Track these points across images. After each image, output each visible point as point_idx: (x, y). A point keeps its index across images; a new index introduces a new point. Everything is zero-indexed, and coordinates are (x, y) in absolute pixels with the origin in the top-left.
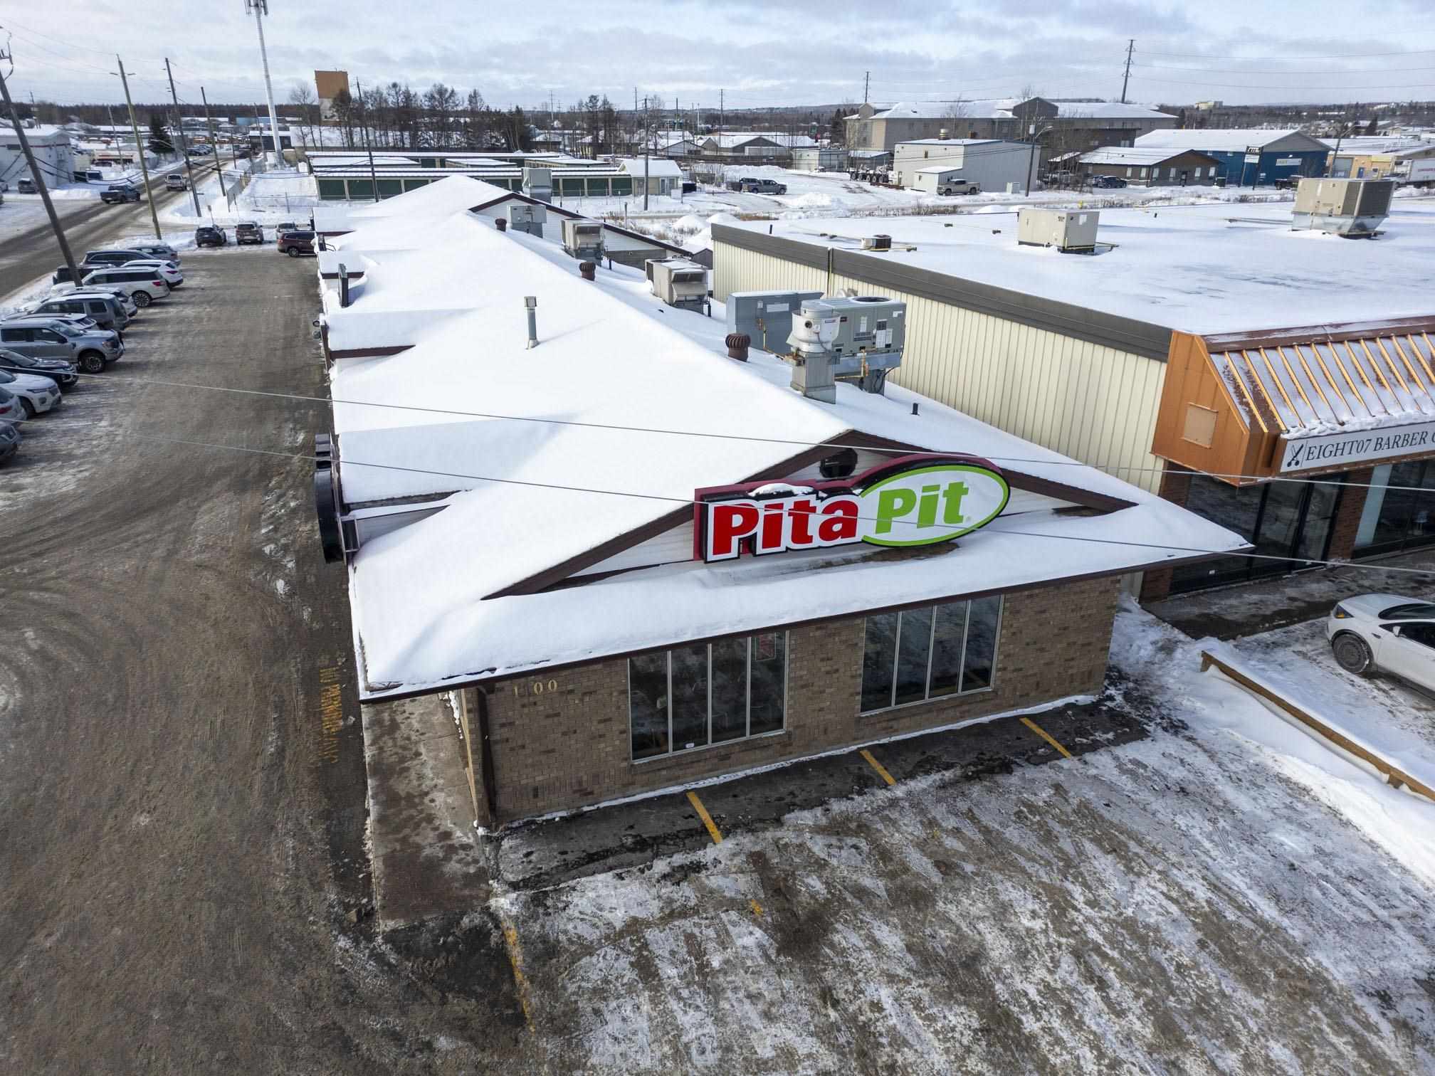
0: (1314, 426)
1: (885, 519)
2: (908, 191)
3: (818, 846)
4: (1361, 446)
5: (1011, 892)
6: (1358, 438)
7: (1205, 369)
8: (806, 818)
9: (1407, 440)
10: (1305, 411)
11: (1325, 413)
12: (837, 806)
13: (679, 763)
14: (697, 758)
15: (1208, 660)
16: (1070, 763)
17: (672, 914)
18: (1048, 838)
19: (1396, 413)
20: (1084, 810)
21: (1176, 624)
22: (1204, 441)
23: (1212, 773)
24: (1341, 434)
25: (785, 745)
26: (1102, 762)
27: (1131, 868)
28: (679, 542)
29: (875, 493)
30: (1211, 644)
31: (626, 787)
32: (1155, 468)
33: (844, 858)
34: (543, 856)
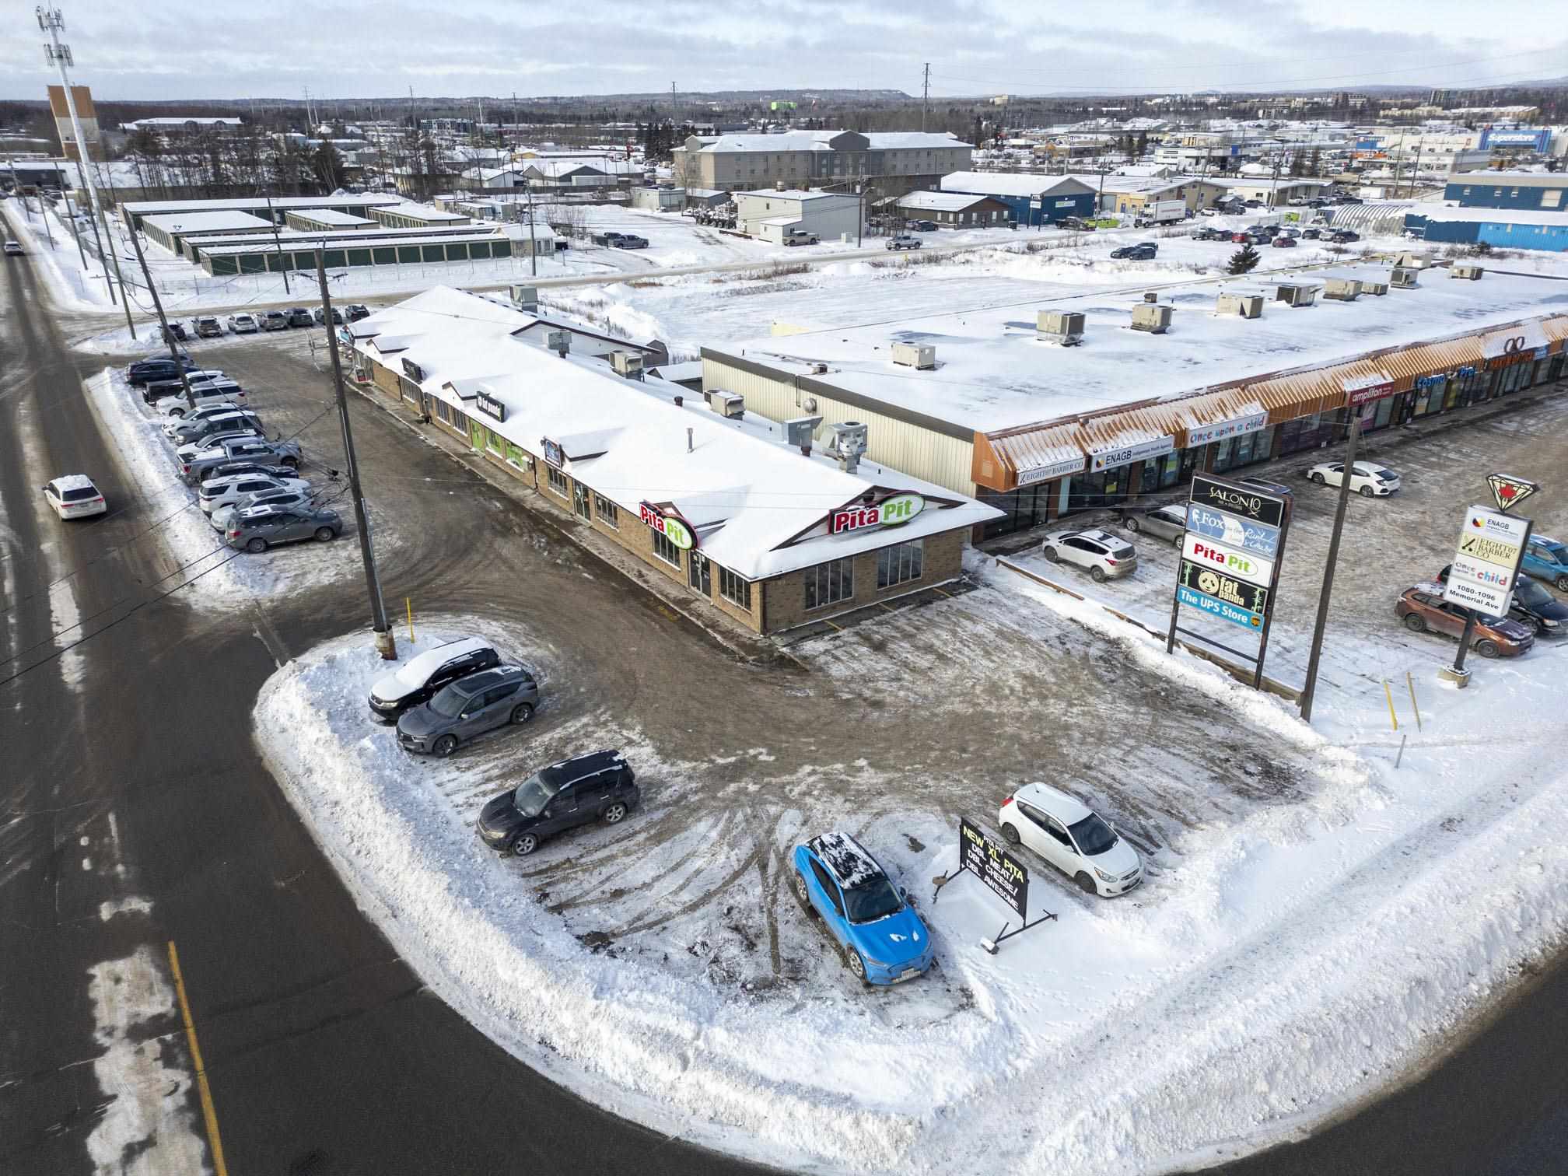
0: (1029, 467)
1: (887, 513)
2: (755, 242)
3: (875, 628)
4: (1047, 472)
5: (938, 631)
6: (1045, 470)
7: (988, 447)
8: (868, 622)
9: (1065, 468)
10: (1025, 461)
11: (1033, 461)
12: (877, 619)
13: (821, 610)
14: (826, 608)
15: (999, 562)
16: (952, 599)
17: (837, 648)
18: (948, 618)
19: (1060, 458)
20: (958, 610)
21: (988, 552)
22: (990, 476)
23: (1000, 596)
24: (1040, 469)
25: (853, 602)
26: (963, 598)
27: (974, 622)
28: (823, 529)
29: (883, 507)
30: (1001, 558)
31: (804, 619)
32: (972, 488)
33: (884, 630)
34: (787, 640)
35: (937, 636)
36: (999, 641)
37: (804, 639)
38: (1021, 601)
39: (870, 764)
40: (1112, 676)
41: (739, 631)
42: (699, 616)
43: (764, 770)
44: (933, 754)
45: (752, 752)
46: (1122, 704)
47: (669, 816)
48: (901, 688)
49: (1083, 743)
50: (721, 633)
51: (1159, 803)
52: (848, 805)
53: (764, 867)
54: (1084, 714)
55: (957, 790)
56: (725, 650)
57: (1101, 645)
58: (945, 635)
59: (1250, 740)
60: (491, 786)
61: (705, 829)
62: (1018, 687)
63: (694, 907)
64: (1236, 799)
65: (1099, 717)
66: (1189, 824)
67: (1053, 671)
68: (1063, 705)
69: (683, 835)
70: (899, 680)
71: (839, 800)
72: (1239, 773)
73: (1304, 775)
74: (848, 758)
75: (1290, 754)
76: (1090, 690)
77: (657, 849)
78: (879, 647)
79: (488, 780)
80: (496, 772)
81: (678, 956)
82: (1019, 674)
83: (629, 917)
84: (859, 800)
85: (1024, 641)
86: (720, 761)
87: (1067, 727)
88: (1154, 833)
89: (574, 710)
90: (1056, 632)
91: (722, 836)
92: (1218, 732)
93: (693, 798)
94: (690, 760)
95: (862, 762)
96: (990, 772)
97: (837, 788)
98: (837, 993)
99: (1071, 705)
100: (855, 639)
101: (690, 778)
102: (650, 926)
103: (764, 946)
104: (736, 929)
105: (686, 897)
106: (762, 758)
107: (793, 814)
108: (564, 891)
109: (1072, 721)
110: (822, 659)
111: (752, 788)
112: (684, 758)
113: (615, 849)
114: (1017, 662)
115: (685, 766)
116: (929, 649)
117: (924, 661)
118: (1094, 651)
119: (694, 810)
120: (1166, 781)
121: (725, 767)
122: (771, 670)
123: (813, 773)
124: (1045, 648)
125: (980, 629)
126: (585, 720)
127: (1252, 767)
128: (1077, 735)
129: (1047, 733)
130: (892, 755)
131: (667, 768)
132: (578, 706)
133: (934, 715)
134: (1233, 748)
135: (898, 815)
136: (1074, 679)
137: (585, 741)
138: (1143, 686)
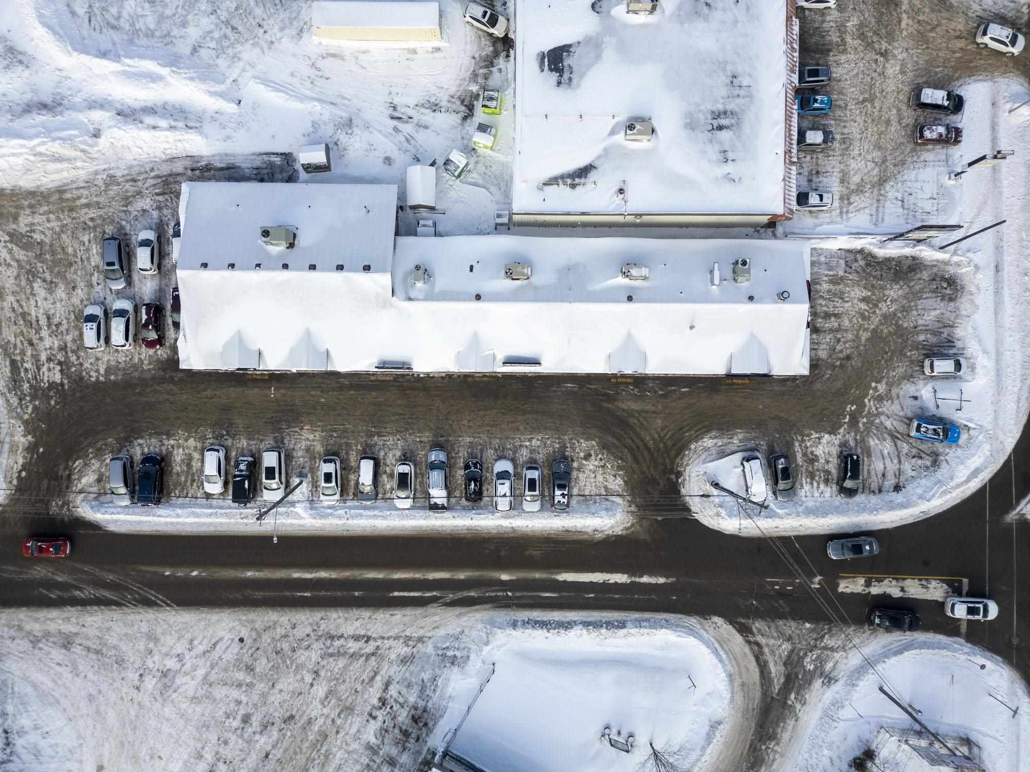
36: (838, 287)
39: (876, 383)
43: (860, 412)
44: (883, 362)
45: (848, 409)
46: (895, 286)
47: (861, 448)
48: (845, 343)
49: (905, 317)
51: (941, 325)
52: (889, 402)
53: (898, 438)
54: (892, 301)
55: (902, 370)
57: (860, 257)
59: (934, 270)
60: (815, 484)
61: (873, 442)
62: (867, 308)
63: (900, 462)
64: (952, 304)
65: (896, 300)
67: (865, 288)
68: (884, 303)
69: (873, 449)
70: (839, 341)
71: (885, 402)
72: (944, 291)
73: (956, 276)
74: (870, 387)
75: (947, 268)
76: (882, 288)
77: (873, 459)
79: (812, 484)
80: (809, 480)
81: (914, 474)
82: (860, 300)
83: (893, 477)
84: (888, 396)
85: (842, 279)
86: (847, 420)
87: (895, 314)
89: (791, 445)
90: (843, 263)
91: (879, 440)
92: (925, 275)
93: (858, 437)
94: (840, 427)
95: (873, 384)
96: (901, 354)
97: (880, 399)
99: (885, 301)
101: (849, 433)
102: (900, 475)
103: (923, 455)
104: (914, 457)
105: (896, 461)
106: (853, 408)
107: (883, 418)
108: (874, 486)
109: (893, 309)
111: (865, 420)
112: (838, 429)
114: (853, 294)
115: (842, 430)
119: (863, 440)
121: (850, 421)
124: (851, 277)
126: (797, 444)
127: (945, 285)
128: (900, 315)
129: (894, 322)
130: (876, 374)
131: (839, 436)
132: (787, 442)
133: (865, 346)
134: (934, 280)
135: (901, 393)
136: (873, 286)
137: (810, 450)
138: (890, 269)
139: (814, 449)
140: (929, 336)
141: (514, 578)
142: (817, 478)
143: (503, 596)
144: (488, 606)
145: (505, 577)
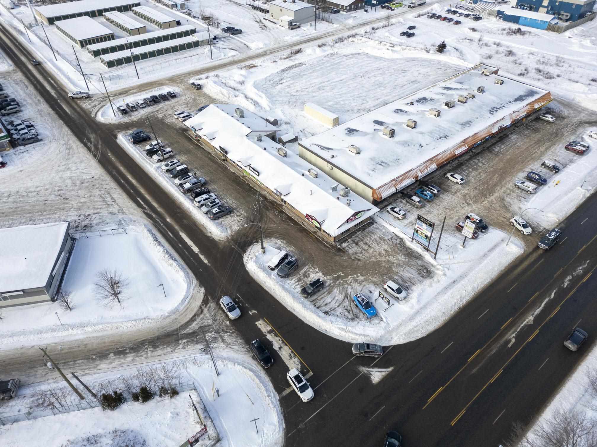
0: (384, 194)
1: (358, 216)
2: (278, 26)
7: (376, 192)
8: (354, 237)
9: (392, 193)
12: (355, 235)
16: (369, 228)
18: (369, 234)
23: (378, 226)
24: (387, 195)
27: (374, 235)
31: (341, 237)
33: (357, 239)
34: (339, 243)
35: (368, 240)
36: (380, 240)
37: (342, 243)
38: (383, 227)
39: (361, 275)
40: (401, 249)
41: (329, 241)
42: (319, 237)
43: (343, 278)
44: (371, 272)
45: (339, 273)
46: (403, 257)
47: (329, 288)
48: (363, 255)
49: (396, 267)
50: (326, 242)
51: (409, 280)
52: (358, 284)
53: (348, 298)
54: (397, 259)
55: (376, 280)
56: (327, 247)
57: (399, 240)
58: (369, 240)
59: (425, 264)
60: (297, 283)
61: (336, 291)
62: (384, 253)
63: (338, 306)
64: (422, 278)
65: (399, 260)
66: (414, 284)
67: (390, 248)
68: (393, 257)
69: (333, 292)
70: (362, 253)
71: (357, 283)
72: (423, 272)
73: (433, 272)
74: (356, 274)
75: (432, 267)
76: (397, 253)
77: (329, 296)
78: (357, 244)
79: (296, 282)
80: (296, 280)
81: (339, 315)
82: (384, 249)
83: (329, 308)
84: (360, 283)
85: (384, 240)
86: (334, 276)
87: (393, 263)
88: (408, 287)
89: (304, 265)
90: (390, 236)
91: (339, 292)
92: (420, 262)
93: (332, 284)
94: (329, 276)
95: (359, 275)
96: (381, 275)
97: (356, 281)
98: (363, 319)
99: (394, 257)
100: (352, 242)
101: (330, 280)
102: (333, 310)
103: (351, 312)
104: (346, 310)
105: (337, 304)
106: (341, 275)
107: (349, 287)
108: (318, 304)
109: (394, 261)
110: (347, 248)
111: (342, 282)
112: (328, 275)
113: (322, 296)
114: (383, 246)
115: (329, 277)
116: (366, 244)
117: (366, 247)
118: (398, 242)
119: (333, 287)
120: (410, 275)
121: (336, 277)
122: (338, 252)
123: (351, 278)
124: (389, 242)
125: (376, 237)
126: (307, 267)
127: (425, 271)
128: (395, 265)
129: (390, 265)
130: (364, 272)
131: (325, 278)
132: (305, 263)
133: (370, 262)
134: (422, 266)
135: (367, 286)
136: (394, 250)
137: (309, 272)
138: (407, 251)
139: (311, 273)
140: (400, 279)
141: (170, 222)
142: (300, 283)
143: (159, 223)
144: (151, 221)
145: (168, 220)
